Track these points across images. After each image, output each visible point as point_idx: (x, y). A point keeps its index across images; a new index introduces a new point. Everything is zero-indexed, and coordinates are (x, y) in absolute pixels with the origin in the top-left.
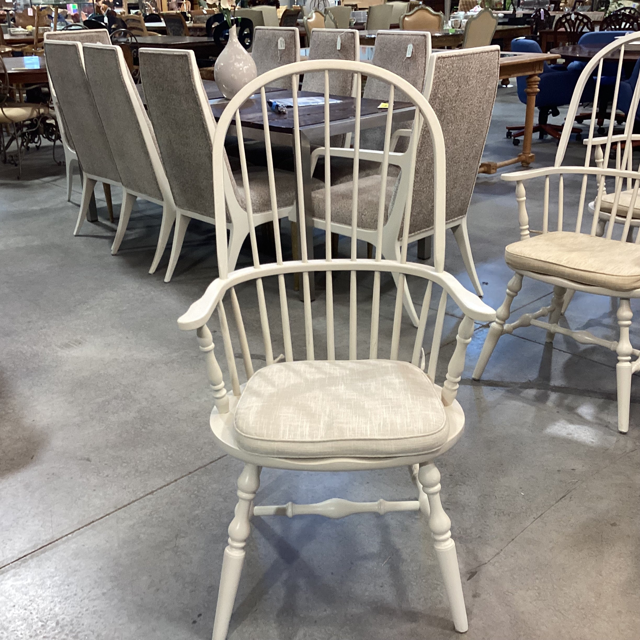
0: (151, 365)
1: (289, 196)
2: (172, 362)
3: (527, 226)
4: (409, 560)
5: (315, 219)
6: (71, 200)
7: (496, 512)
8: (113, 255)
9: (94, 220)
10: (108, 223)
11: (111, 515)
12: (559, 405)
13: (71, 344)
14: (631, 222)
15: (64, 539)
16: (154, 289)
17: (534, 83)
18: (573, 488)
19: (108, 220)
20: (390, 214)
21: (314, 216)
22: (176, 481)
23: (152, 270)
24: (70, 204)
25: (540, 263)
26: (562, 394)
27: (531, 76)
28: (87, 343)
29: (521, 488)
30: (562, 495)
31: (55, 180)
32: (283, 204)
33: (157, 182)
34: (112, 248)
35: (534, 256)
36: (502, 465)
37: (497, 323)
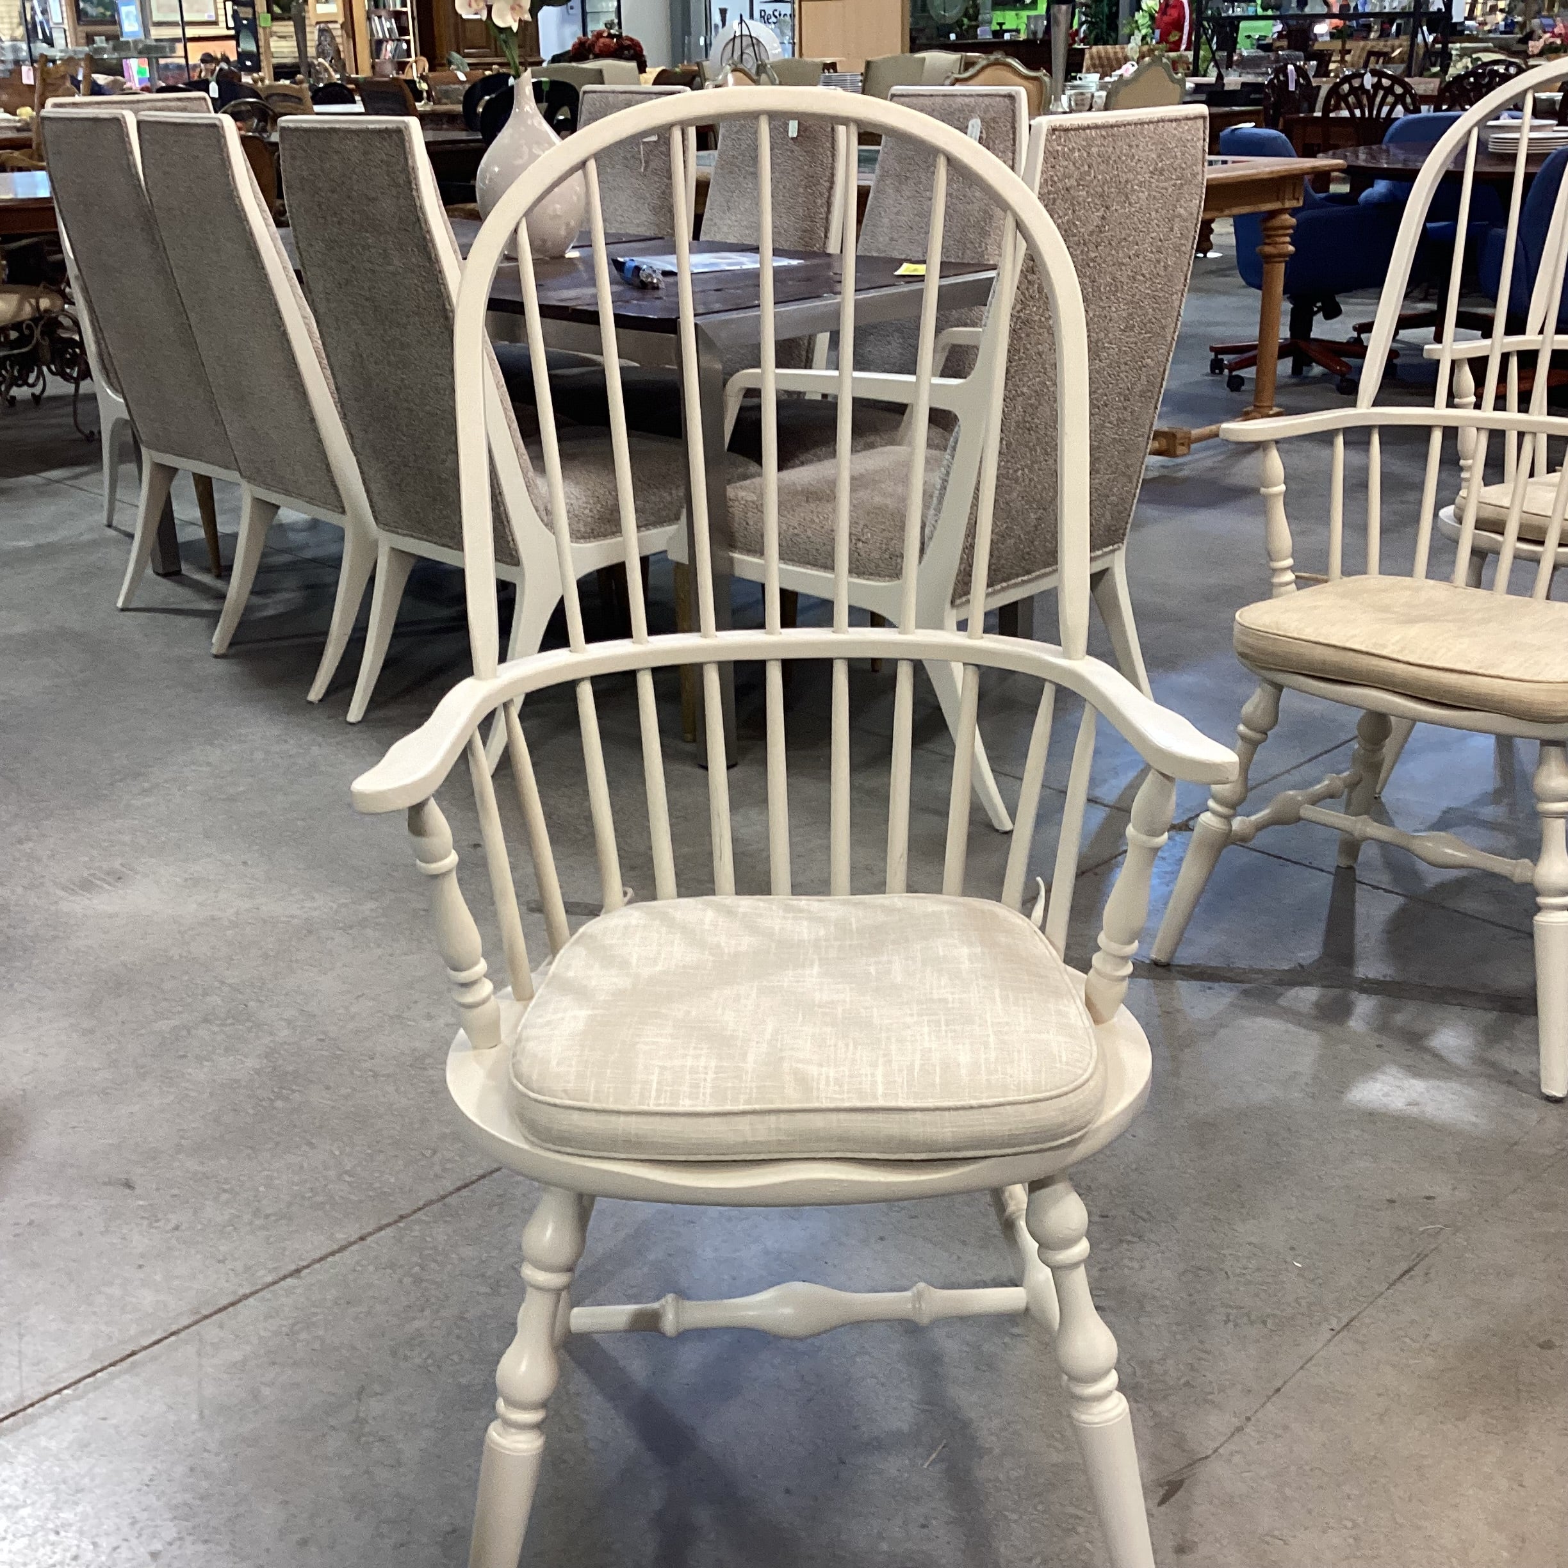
0: (305, 932)
1: (669, 498)
2: (363, 923)
3: (1289, 562)
4: (997, 1451)
5: (736, 556)
6: (114, 523)
7: (1228, 1316)
8: (216, 656)
9: (171, 573)
10: (206, 579)
11: (183, 1335)
12: (1382, 1027)
13: (98, 882)
14: (1557, 554)
15: (50, 1401)
16: (320, 739)
17: (1281, 232)
18: (1433, 1247)
19: (208, 570)
20: (931, 538)
21: (733, 546)
22: (362, 1239)
23: (316, 692)
24: (111, 533)
26: (1386, 1000)
27: (1273, 214)
28: (138, 877)
29: (1292, 1249)
30: (1404, 1266)
31: (76, 477)
32: (652, 518)
33: (328, 465)
34: (214, 640)
35: (1310, 634)
36: (1239, 1186)
37: (1214, 813)
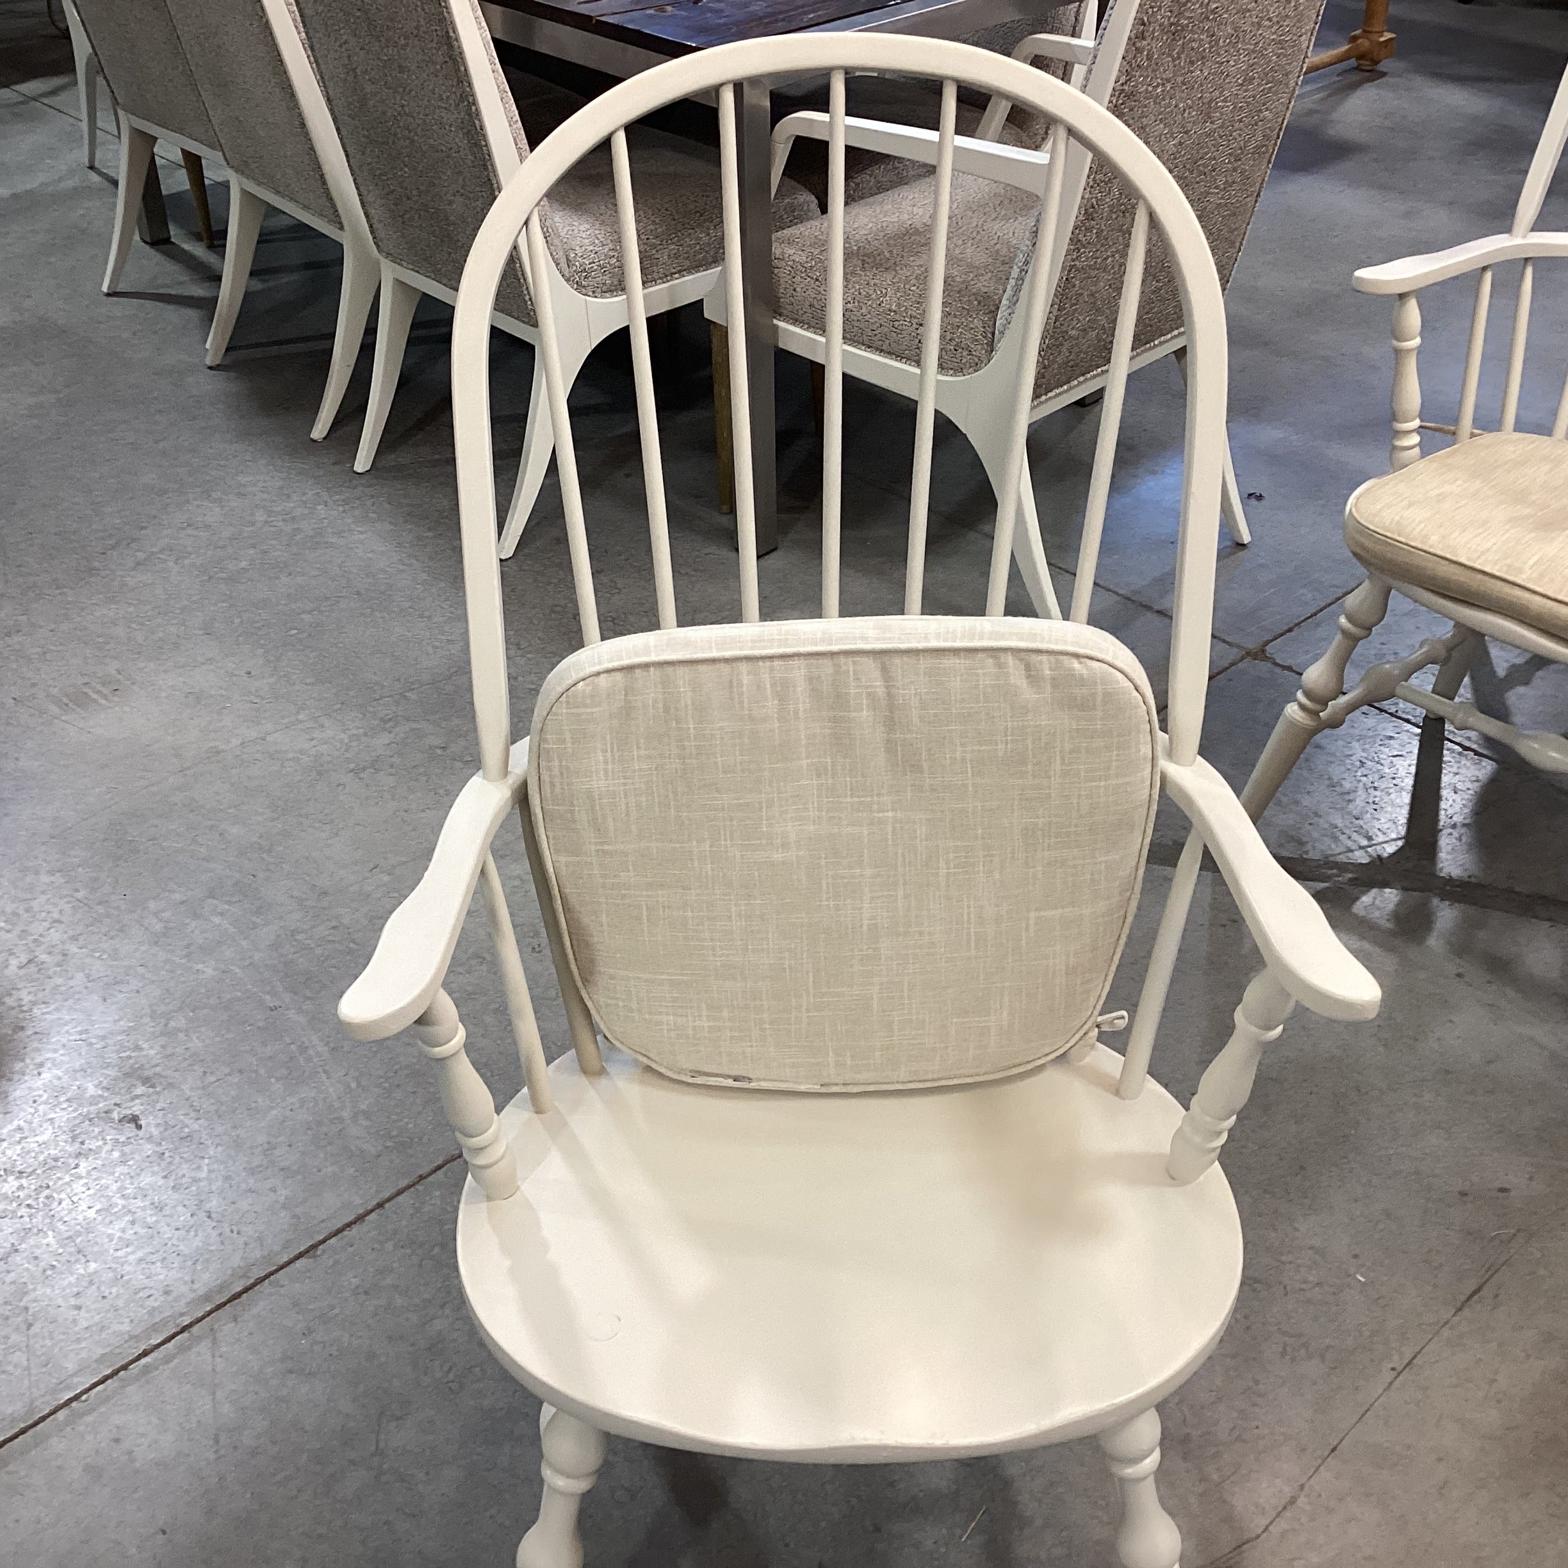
0: (314, 774)
1: (706, 239)
2: (375, 764)
3: (1417, 423)
4: (1039, 1522)
5: (782, 324)
6: (97, 164)
7: (1285, 1346)
8: (210, 368)
9: (159, 241)
10: (197, 250)
11: (195, 1329)
12: (1461, 947)
13: (95, 696)
15: (61, 1415)
16: (325, 495)
18: (1503, 1259)
19: (198, 237)
20: (1002, 333)
21: (778, 313)
22: (380, 1205)
23: (319, 431)
24: (94, 178)
25: (1453, 569)
26: (1472, 910)
28: (135, 688)
29: (1356, 1256)
30: (1472, 1285)
31: (54, 92)
32: (688, 263)
34: (208, 346)
36: (1302, 1168)
37: (1301, 706)
